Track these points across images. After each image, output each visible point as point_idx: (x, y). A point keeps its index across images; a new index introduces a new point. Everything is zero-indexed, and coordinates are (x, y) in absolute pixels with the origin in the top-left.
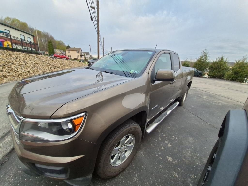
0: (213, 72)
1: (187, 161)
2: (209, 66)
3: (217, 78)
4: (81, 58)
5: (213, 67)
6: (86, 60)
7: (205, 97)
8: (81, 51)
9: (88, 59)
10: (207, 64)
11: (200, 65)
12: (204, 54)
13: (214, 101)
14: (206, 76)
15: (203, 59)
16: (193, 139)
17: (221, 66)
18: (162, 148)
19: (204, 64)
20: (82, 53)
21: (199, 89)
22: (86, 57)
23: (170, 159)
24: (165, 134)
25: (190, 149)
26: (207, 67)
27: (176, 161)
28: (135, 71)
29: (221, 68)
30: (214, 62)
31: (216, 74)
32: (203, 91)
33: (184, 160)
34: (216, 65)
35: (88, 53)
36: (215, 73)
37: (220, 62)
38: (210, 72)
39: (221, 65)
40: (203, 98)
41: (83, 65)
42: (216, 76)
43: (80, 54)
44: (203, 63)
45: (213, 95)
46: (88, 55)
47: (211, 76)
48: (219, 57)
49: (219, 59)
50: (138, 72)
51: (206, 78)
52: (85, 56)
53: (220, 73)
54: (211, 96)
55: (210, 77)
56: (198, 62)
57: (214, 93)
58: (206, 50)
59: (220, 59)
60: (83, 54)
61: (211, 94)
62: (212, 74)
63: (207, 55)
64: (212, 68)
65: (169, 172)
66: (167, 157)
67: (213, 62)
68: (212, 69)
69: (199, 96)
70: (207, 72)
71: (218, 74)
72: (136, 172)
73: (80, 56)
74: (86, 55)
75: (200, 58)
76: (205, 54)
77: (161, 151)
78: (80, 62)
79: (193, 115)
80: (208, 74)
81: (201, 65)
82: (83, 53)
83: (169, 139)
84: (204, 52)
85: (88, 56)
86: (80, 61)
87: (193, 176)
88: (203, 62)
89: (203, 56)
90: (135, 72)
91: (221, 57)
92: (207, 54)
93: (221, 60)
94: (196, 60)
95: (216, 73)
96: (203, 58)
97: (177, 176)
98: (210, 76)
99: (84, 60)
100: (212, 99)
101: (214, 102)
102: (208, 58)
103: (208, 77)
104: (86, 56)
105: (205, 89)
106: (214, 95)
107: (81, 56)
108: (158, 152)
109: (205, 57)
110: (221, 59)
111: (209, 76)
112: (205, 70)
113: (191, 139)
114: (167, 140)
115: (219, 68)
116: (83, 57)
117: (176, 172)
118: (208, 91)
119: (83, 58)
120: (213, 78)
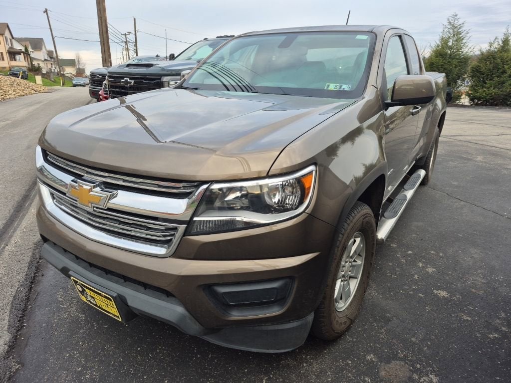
0: (483, 87)
1: (481, 292)
2: (469, 69)
3: (496, 105)
4: (13, 63)
5: (483, 70)
6: (36, 70)
7: (479, 158)
8: (7, 34)
9: (42, 65)
10: (465, 60)
11: (442, 65)
12: (451, 31)
13: (505, 167)
14: (465, 100)
15: (450, 48)
16: (480, 251)
17: (506, 67)
18: (416, 277)
19: (455, 62)
20: (14, 41)
21: (455, 138)
22: (34, 59)
23: (443, 293)
24: (410, 250)
25: (479, 271)
26: (466, 73)
27: (457, 296)
28: (341, 86)
29: (504, 72)
30: (482, 54)
31: (492, 91)
32: (469, 144)
33: (474, 290)
34: (491, 63)
35: (37, 44)
36: (488, 88)
37: (501, 52)
38: (473, 88)
39: (504, 62)
40: (476, 161)
41: (33, 92)
42: (493, 99)
43: (7, 47)
44: (450, 60)
45: (498, 152)
46: (41, 48)
47: (478, 100)
48: (496, 38)
49: (496, 44)
50: (350, 86)
51: (463, 106)
52: (26, 53)
53: (504, 89)
54: (495, 154)
55: (477, 105)
56: (437, 57)
57: (500, 146)
58: (456, 16)
59: (501, 43)
60: (18, 47)
61: (493, 148)
62: (482, 92)
63: (460, 34)
64: (478, 74)
65: (451, 315)
66: (435, 291)
67: (479, 53)
68: (479, 77)
69: (463, 158)
70: (464, 87)
71: (499, 92)
72: (378, 326)
73: (6, 56)
74: (30, 50)
75: (440, 43)
76: (455, 30)
77: (416, 282)
78: (17, 79)
79: (462, 203)
80: (468, 95)
81: (446, 66)
82: (19, 40)
83: (424, 257)
84: (450, 23)
85: (39, 56)
86: (15, 75)
87: (503, 314)
88: (450, 55)
89: (449, 37)
90: (343, 87)
91: (501, 37)
92: (460, 28)
93: (503, 47)
94: (430, 51)
95: (492, 88)
96: (450, 44)
97: (469, 319)
98: (476, 101)
99: (25, 69)
100: (500, 161)
101: (507, 169)
102: (464, 41)
103: (472, 105)
104: (32, 55)
105: (474, 138)
106: (502, 150)
107: (13, 54)
108: (410, 286)
109: (456, 41)
110: (503, 42)
111: (472, 100)
112: (459, 82)
113: (476, 253)
114: (420, 261)
115: (501, 71)
116: (20, 58)
117: (464, 313)
118: (480, 140)
119: (21, 62)
120: (486, 105)
